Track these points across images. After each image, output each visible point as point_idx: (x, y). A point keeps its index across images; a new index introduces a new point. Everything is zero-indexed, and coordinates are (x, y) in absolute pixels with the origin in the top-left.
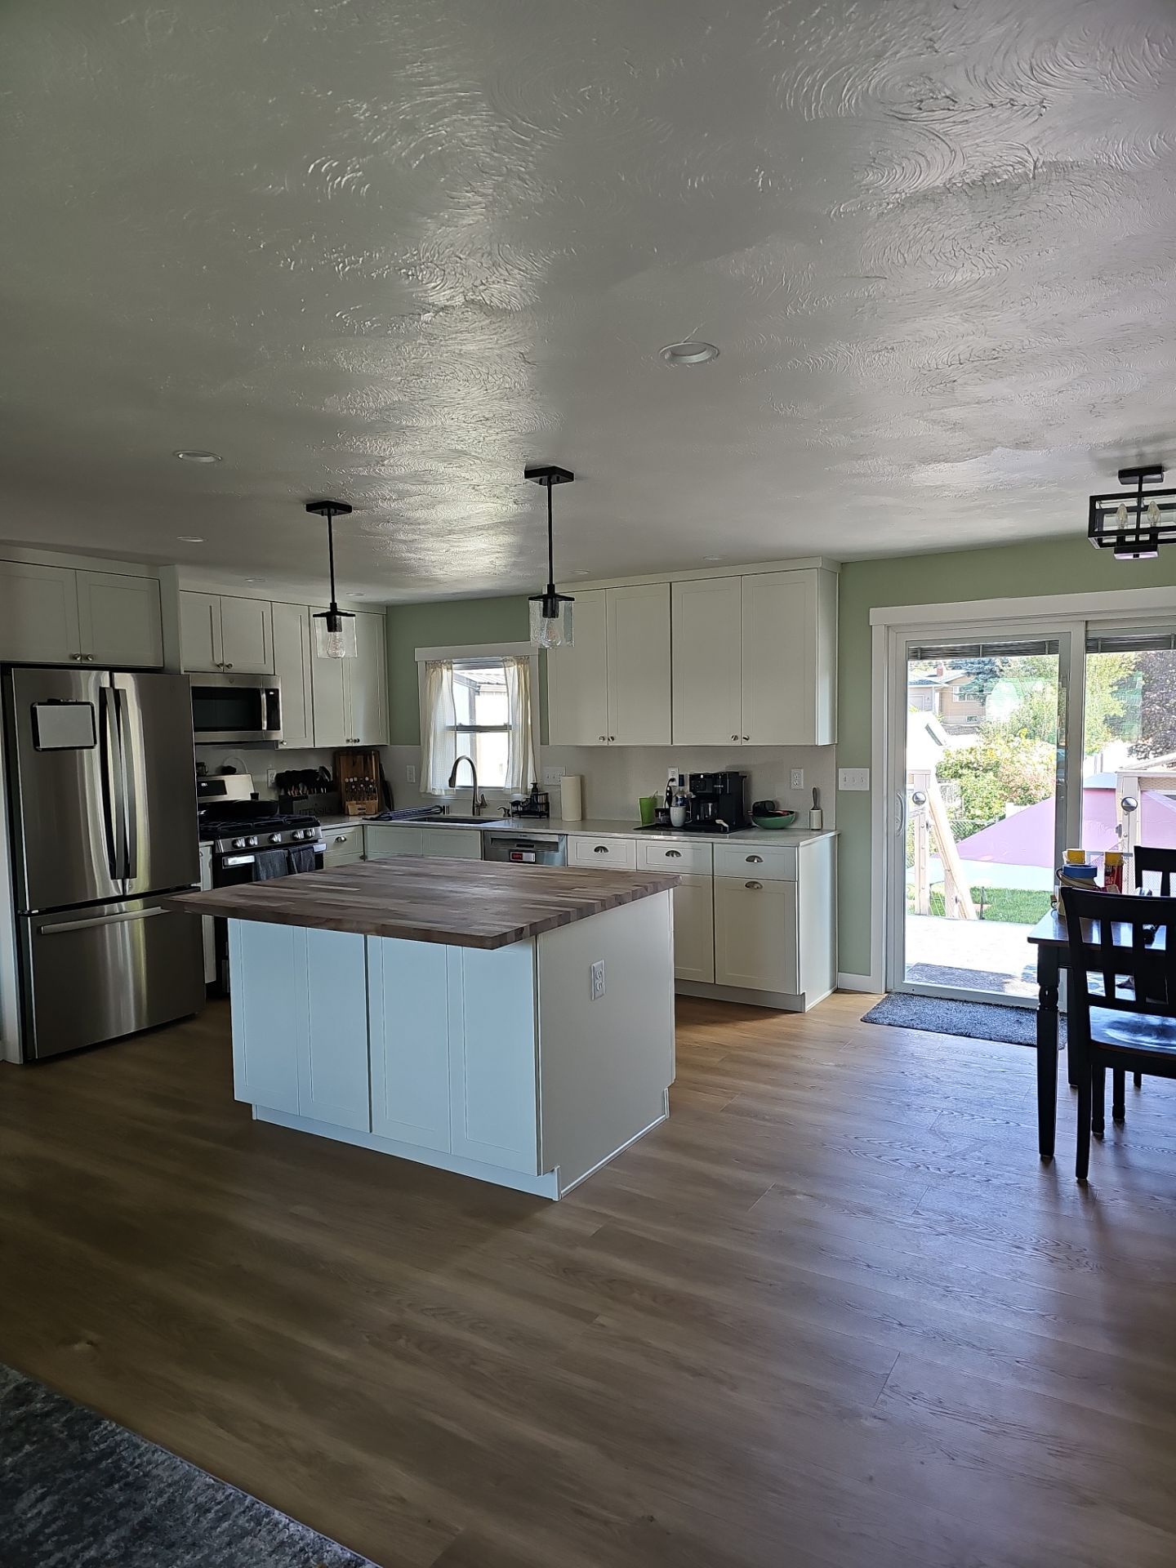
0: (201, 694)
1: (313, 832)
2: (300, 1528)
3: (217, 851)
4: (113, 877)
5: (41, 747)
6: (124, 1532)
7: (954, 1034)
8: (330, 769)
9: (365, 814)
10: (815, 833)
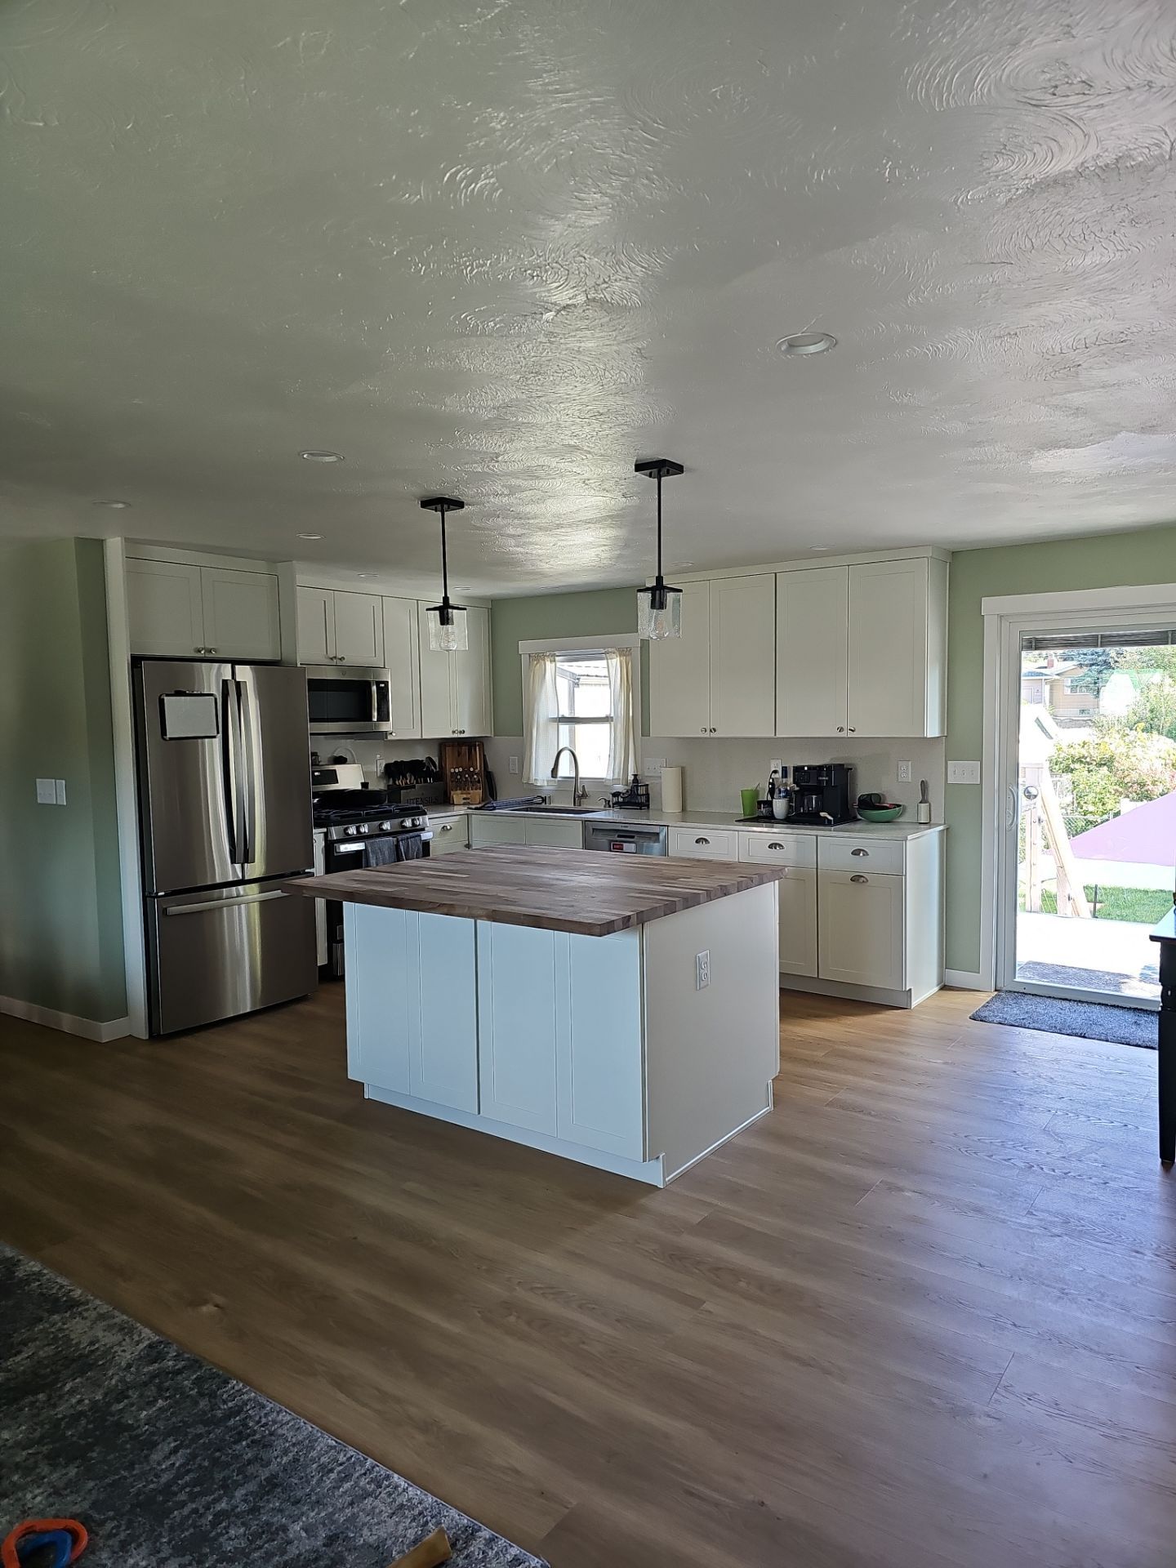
0: (316, 685)
1: (420, 821)
2: (419, 1493)
3: (329, 838)
4: (233, 861)
5: (169, 736)
6: (252, 1486)
7: (1068, 1035)
8: (436, 759)
9: (469, 804)
10: (922, 826)
